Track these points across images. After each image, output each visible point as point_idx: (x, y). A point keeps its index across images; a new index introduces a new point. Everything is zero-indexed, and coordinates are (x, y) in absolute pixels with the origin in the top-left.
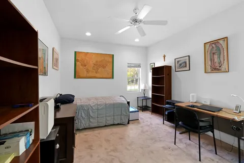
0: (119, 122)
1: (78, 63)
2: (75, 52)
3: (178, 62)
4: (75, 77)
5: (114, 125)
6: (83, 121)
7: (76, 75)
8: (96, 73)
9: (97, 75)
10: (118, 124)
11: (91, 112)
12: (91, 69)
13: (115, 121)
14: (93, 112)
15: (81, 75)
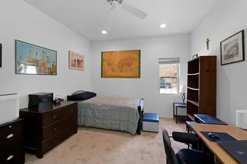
0: (126, 129)
1: (105, 63)
2: (102, 52)
3: (225, 46)
4: (102, 77)
5: (120, 131)
6: (89, 120)
7: (103, 75)
8: (121, 71)
9: (123, 74)
10: (125, 131)
11: (96, 111)
12: (115, 68)
13: (121, 127)
14: (98, 112)
15: (107, 74)
